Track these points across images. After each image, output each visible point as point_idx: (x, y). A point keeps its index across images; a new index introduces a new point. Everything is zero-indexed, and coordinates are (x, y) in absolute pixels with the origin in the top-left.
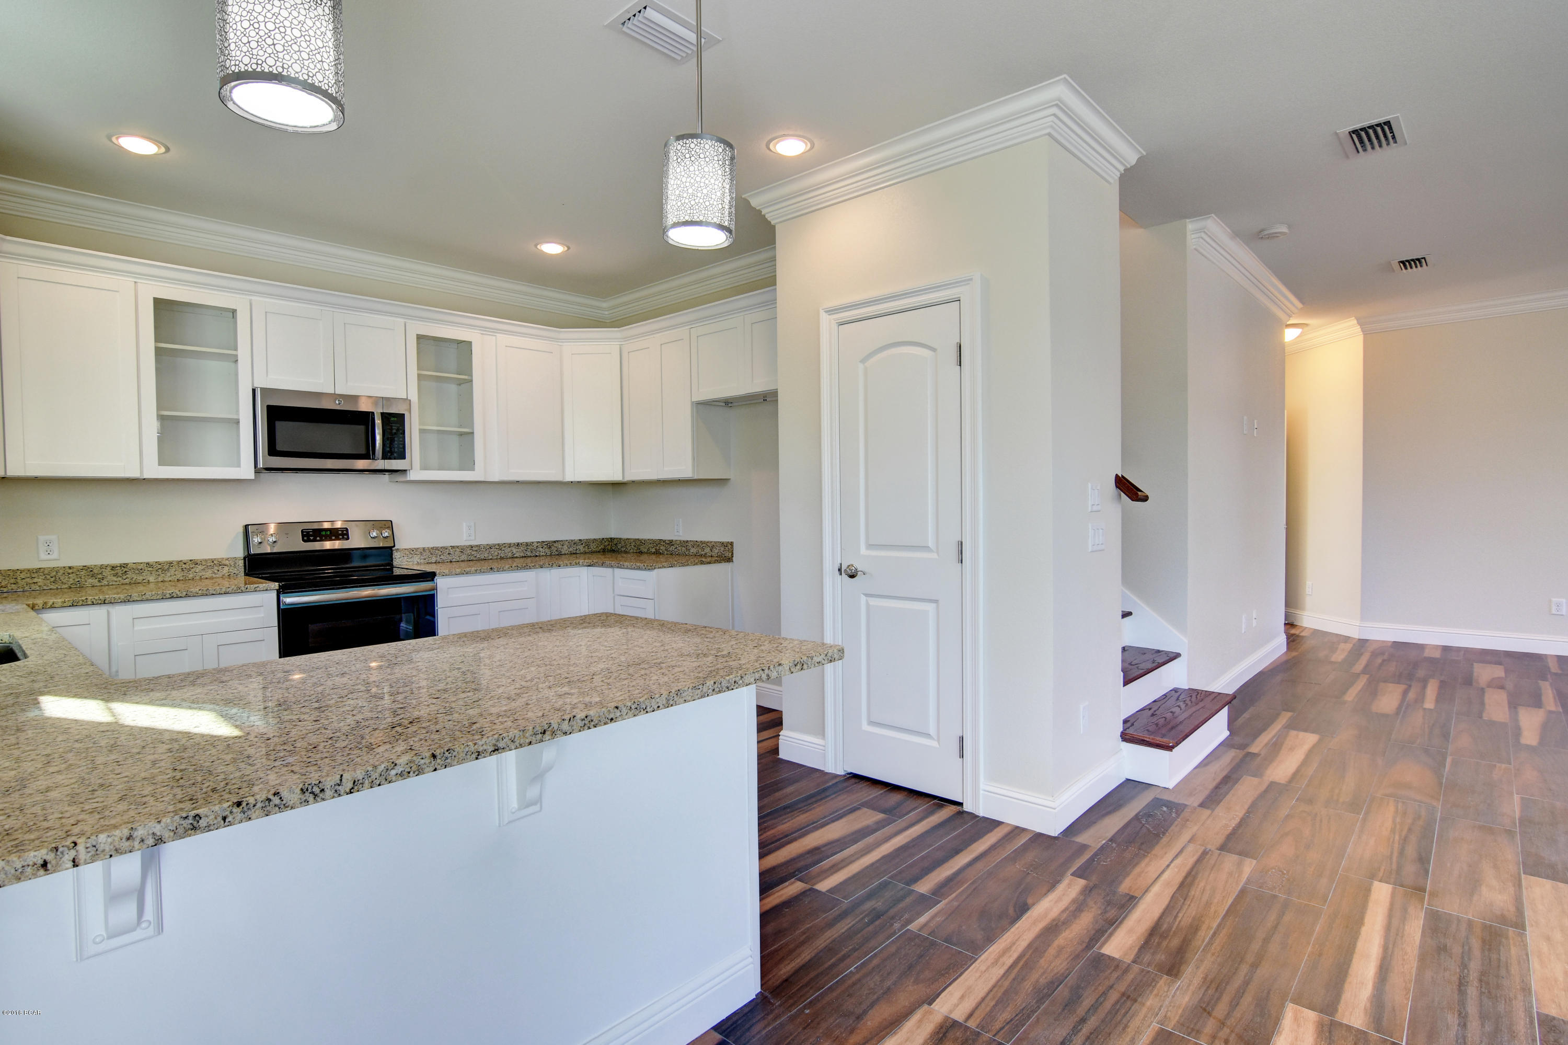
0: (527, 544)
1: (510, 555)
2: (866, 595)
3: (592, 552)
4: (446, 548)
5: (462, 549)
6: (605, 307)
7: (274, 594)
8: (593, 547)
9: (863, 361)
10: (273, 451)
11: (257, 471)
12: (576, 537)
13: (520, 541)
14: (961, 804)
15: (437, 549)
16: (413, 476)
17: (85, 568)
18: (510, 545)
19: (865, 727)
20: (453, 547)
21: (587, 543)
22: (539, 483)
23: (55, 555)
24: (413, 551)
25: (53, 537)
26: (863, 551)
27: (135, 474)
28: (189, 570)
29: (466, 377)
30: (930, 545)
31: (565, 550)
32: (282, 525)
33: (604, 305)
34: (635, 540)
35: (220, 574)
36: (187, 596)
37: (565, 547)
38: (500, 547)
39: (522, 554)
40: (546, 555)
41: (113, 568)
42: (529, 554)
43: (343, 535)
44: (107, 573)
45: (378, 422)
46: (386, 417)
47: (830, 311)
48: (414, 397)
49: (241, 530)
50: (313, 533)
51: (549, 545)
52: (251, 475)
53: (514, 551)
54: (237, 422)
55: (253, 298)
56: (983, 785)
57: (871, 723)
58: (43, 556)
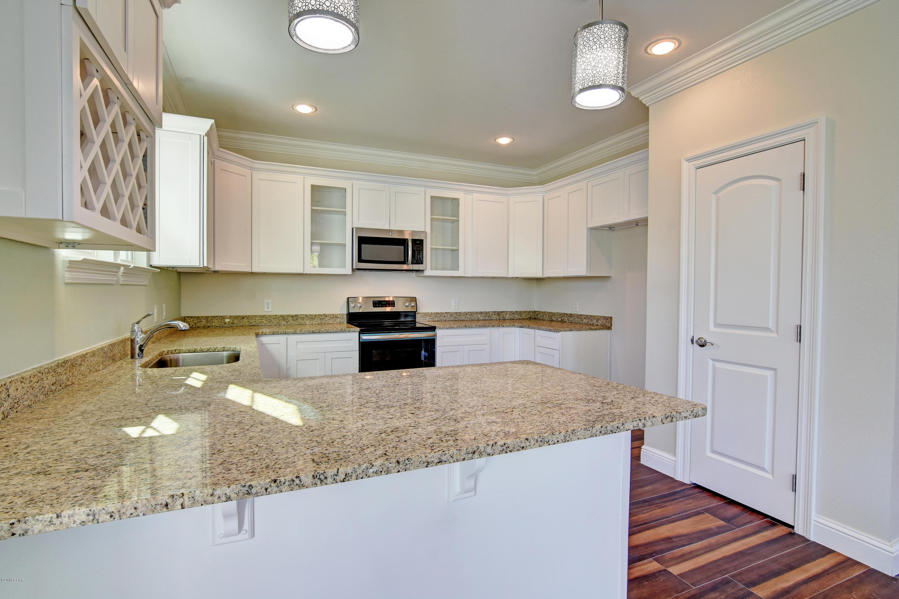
0: (486, 313)
1: (477, 318)
2: (713, 360)
3: (523, 319)
4: (443, 313)
5: (451, 314)
6: (534, 174)
7: (357, 334)
8: (524, 316)
9: (716, 193)
10: (360, 260)
11: (353, 270)
12: (514, 310)
13: (483, 311)
14: (793, 527)
15: (438, 313)
16: (427, 273)
17: (282, 316)
18: (477, 313)
19: (709, 454)
20: (446, 313)
21: (520, 313)
22: (494, 277)
23: (270, 310)
24: (426, 314)
25: (270, 301)
26: (712, 328)
27: (301, 271)
28: (323, 319)
29: (456, 218)
30: (770, 327)
31: (507, 317)
32: (366, 298)
33: (535, 173)
34: (549, 313)
35: (336, 322)
36: (319, 332)
37: (508, 315)
38: (471, 314)
39: (483, 318)
40: (497, 320)
41: (292, 316)
42: (487, 318)
43: (392, 304)
44: (290, 319)
45: (410, 244)
46: (414, 241)
47: (689, 160)
48: (428, 230)
49: (346, 300)
50: (378, 303)
51: (499, 313)
52: (349, 272)
53: (479, 316)
54: (345, 245)
55: (354, 182)
56: (814, 516)
57: (713, 451)
58: (266, 310)
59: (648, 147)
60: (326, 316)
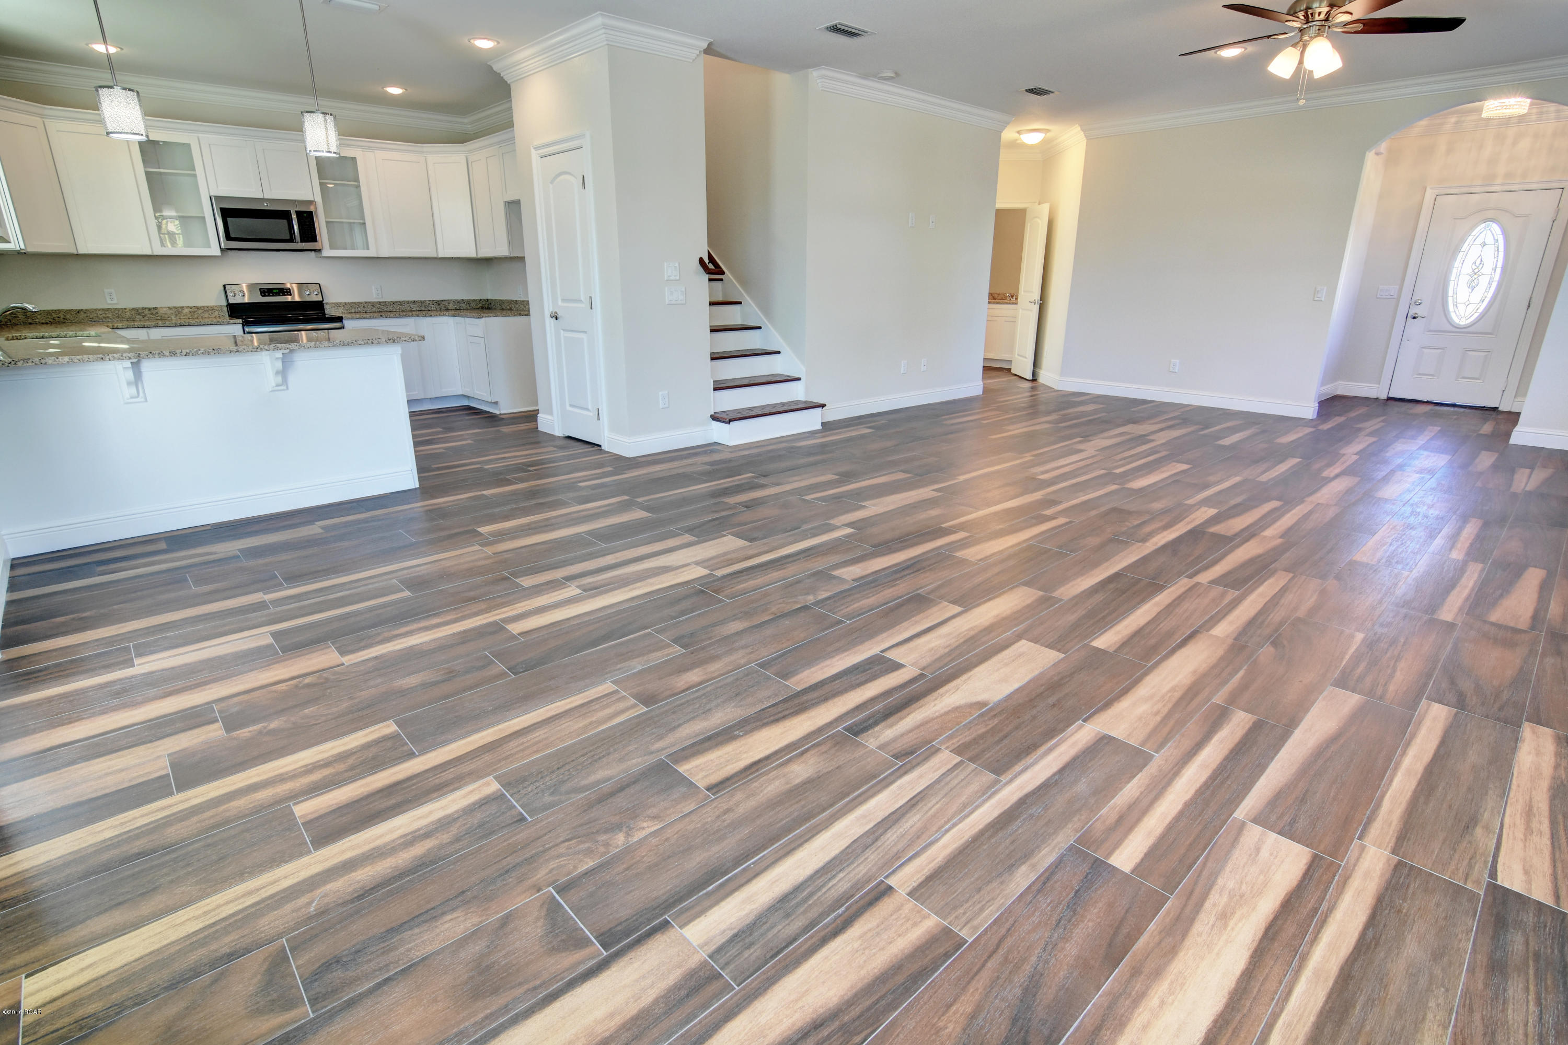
0: (421, 302)
1: (409, 309)
2: (564, 330)
3: (472, 309)
4: (361, 303)
5: (373, 304)
6: (466, 123)
7: (240, 326)
8: (473, 305)
9: (552, 182)
10: (228, 237)
11: (222, 250)
12: (459, 298)
13: (416, 300)
14: (601, 446)
15: (355, 303)
16: (327, 252)
17: (134, 309)
18: (408, 302)
19: (568, 408)
20: (366, 303)
21: (468, 302)
23: (115, 302)
24: (337, 305)
25: (113, 290)
26: (560, 303)
27: (149, 252)
28: (194, 312)
29: (356, 183)
30: (582, 299)
31: (451, 306)
32: (251, 286)
33: (466, 121)
34: (500, 300)
35: (213, 316)
36: (189, 325)
37: (451, 305)
38: (401, 303)
39: (418, 309)
40: (437, 310)
41: (149, 309)
42: (423, 309)
43: (287, 292)
44: (147, 312)
45: (294, 217)
46: (299, 213)
47: (536, 148)
48: (318, 199)
49: (222, 288)
50: (266, 291)
51: (438, 303)
52: (218, 253)
53: (412, 306)
54: (203, 218)
55: (200, 135)
56: (607, 434)
57: (571, 405)
58: (109, 301)
59: (513, 126)
60: (198, 308)
